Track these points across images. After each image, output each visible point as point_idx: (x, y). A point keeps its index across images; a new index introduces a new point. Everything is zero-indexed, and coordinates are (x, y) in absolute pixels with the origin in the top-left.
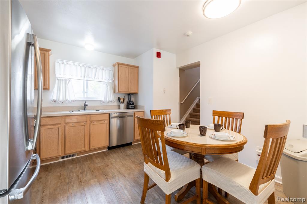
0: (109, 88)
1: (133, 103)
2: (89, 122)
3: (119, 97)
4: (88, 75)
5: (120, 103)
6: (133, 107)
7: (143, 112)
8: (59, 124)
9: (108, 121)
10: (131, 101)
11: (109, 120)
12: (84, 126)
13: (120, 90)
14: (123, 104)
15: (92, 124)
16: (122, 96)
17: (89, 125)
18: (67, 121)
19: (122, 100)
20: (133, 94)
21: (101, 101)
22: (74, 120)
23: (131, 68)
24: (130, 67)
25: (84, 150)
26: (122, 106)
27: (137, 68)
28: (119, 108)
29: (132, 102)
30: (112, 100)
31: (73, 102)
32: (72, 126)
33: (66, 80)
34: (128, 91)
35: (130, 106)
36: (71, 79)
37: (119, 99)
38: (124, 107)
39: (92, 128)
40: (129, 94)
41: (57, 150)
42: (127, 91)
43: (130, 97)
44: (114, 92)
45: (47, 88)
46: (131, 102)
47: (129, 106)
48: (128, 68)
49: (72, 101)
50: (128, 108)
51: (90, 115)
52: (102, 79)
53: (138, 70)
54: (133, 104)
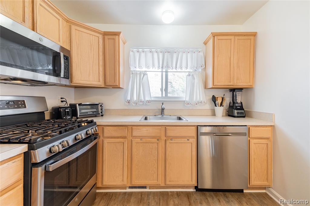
0: (196, 81)
1: (242, 106)
2: (164, 138)
3: (213, 96)
4: (167, 65)
5: (216, 106)
6: (242, 113)
7: (270, 128)
8: (125, 137)
9: (195, 140)
10: (237, 103)
11: (196, 138)
12: (156, 144)
13: (216, 83)
14: (222, 108)
15: (168, 142)
16: (219, 94)
17: (163, 142)
18: (135, 134)
19: (219, 101)
20: (241, 89)
21: (184, 101)
22: (144, 132)
23: (240, 37)
24: (237, 38)
25: (157, 183)
26: (220, 111)
27: (252, 37)
28: (214, 114)
29: (240, 105)
30: (201, 100)
31: (148, 104)
32: (141, 141)
33: (140, 74)
34: (232, 84)
35: (236, 111)
36: (147, 72)
37: (214, 99)
38: (223, 113)
39: (168, 149)
40: (233, 90)
41: (122, 176)
42: (230, 84)
43: (236, 95)
44: (206, 87)
45: (118, 85)
46: (237, 105)
47: (233, 112)
48: (233, 40)
49: (148, 101)
50: (230, 114)
51: (165, 127)
52: (187, 68)
53: (255, 41)
54: (242, 108)
